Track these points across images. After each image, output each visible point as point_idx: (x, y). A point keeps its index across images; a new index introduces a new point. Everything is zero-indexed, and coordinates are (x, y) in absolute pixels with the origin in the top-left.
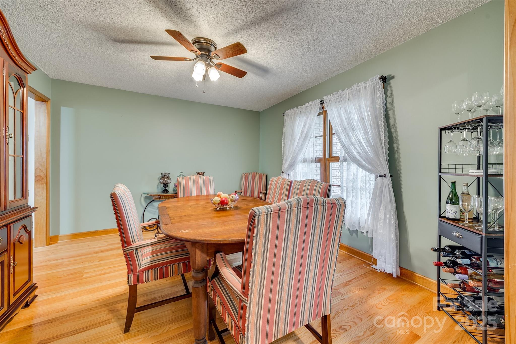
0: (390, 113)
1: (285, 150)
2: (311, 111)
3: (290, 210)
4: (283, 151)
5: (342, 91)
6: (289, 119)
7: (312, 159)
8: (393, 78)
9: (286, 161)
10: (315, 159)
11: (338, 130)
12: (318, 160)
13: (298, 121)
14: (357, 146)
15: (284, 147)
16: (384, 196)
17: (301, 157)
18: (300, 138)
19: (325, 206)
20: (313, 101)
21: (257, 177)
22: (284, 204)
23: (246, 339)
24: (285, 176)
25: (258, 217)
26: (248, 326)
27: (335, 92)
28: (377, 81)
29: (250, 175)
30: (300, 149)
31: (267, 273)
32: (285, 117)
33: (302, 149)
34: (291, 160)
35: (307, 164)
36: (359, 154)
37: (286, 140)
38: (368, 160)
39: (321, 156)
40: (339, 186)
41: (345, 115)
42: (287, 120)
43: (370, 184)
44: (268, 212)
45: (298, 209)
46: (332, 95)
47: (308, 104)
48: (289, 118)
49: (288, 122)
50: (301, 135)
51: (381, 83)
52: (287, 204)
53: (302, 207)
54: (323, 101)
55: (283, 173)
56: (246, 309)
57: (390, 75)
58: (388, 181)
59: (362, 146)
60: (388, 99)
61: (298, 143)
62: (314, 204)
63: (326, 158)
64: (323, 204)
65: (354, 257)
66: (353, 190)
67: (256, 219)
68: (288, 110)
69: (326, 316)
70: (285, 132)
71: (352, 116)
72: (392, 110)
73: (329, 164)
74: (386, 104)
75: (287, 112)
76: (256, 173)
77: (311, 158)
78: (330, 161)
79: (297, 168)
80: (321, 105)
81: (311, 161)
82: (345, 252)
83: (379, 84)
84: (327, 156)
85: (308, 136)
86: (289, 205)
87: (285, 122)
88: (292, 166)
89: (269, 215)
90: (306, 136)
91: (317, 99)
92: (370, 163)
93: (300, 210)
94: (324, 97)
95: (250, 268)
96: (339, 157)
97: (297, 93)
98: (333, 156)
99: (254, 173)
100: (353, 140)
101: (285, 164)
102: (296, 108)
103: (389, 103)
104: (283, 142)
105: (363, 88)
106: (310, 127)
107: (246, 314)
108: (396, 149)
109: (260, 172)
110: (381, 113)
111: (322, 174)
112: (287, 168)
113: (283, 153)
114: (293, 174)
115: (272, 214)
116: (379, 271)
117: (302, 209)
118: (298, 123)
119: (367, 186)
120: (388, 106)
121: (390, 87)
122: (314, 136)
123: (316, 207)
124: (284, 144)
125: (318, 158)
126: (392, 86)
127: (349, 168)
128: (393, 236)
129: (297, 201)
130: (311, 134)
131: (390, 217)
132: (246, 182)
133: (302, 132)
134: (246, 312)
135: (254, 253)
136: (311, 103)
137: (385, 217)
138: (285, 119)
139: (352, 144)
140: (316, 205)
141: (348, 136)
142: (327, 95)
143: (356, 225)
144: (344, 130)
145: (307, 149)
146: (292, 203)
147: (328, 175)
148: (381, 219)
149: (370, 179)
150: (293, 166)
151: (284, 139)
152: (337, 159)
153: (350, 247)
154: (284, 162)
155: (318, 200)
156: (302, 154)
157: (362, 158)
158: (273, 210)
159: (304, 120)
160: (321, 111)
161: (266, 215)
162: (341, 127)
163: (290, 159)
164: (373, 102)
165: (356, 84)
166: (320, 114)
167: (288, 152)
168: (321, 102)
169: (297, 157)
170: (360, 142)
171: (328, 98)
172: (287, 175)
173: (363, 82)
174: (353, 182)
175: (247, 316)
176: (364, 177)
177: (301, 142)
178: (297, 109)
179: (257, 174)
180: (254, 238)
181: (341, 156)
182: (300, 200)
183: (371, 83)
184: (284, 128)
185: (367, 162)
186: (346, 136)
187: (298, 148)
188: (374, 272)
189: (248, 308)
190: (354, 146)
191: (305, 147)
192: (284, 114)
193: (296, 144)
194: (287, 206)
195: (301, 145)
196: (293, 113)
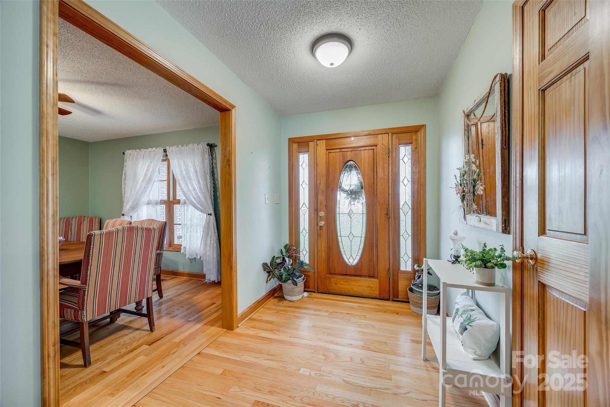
0: (215, 170)
1: (126, 191)
2: (154, 156)
3: (118, 233)
4: (123, 192)
5: (182, 146)
6: (130, 160)
7: (156, 202)
8: (216, 146)
9: (127, 203)
10: (159, 201)
11: (178, 178)
12: (162, 202)
13: (141, 163)
14: (193, 192)
15: (124, 188)
16: (210, 228)
17: (145, 199)
18: (143, 181)
19: (143, 230)
20: (157, 148)
21: (85, 222)
22: (113, 230)
23: (85, 311)
24: (127, 218)
25: (94, 236)
26: (86, 304)
27: (176, 145)
28: (205, 146)
29: (74, 219)
30: (144, 192)
31: (101, 270)
32: (125, 156)
33: (146, 192)
34: (133, 202)
35: (151, 206)
36: (195, 198)
37: (127, 181)
38: (200, 203)
39: (166, 198)
40: (180, 224)
41: (184, 166)
42: (127, 160)
43: (203, 221)
44: (101, 233)
45: (123, 232)
46: (173, 147)
47: (151, 149)
48: (130, 158)
49: (129, 163)
50: (144, 178)
51: (208, 148)
52: (115, 229)
53: (126, 231)
54: (166, 150)
55: (123, 215)
56: (85, 292)
57: (215, 144)
58: (213, 218)
59: (196, 193)
60: (213, 160)
61: (141, 186)
62: (135, 229)
63: (171, 200)
64: (142, 229)
65: (193, 279)
66: (191, 227)
67: (93, 237)
68: (129, 150)
69: (149, 298)
70: (126, 173)
71: (189, 168)
72: (216, 169)
73: (173, 206)
74: (212, 164)
75: (128, 152)
76: (84, 217)
77: (156, 200)
78: (174, 203)
79: (140, 210)
80: (164, 154)
81: (156, 203)
82: (186, 278)
83: (206, 149)
84: (171, 199)
85: (151, 180)
86: (117, 229)
87: (126, 162)
88: (134, 208)
89: (102, 235)
90: (150, 180)
91: (160, 147)
92: (202, 206)
93: (125, 233)
94: (167, 147)
95: (88, 266)
96: (180, 200)
97: (139, 134)
98: (177, 199)
99: (80, 217)
100: (190, 187)
101: (126, 206)
102: (138, 150)
103: (215, 163)
104: (123, 182)
105: (197, 148)
106: (154, 171)
107: (85, 295)
108: (218, 196)
109: (90, 216)
110: (208, 170)
111: (167, 215)
112: (129, 210)
113: (123, 194)
114: (136, 216)
115: (104, 235)
116: (208, 283)
117: (126, 232)
118: (142, 166)
119: (201, 222)
120: (214, 165)
121: (215, 152)
122: (158, 180)
123: (137, 231)
124: (125, 184)
125: (162, 200)
126: (216, 151)
127: (188, 209)
128: (215, 255)
129: (122, 228)
130: (156, 177)
131: (214, 242)
132: (67, 229)
133: (146, 175)
134: (85, 294)
135: (91, 257)
136: (154, 149)
137: (211, 242)
138: (125, 158)
139: (189, 190)
140: (136, 230)
141: (186, 184)
142: (170, 146)
143: (194, 254)
144: (183, 178)
145: (151, 192)
146: (119, 229)
147: (172, 215)
148: (208, 245)
149: (203, 217)
150: (136, 208)
151: (125, 179)
152: (178, 202)
153: (190, 273)
154: (125, 204)
155: (138, 227)
156: (145, 196)
157: (197, 202)
158: (104, 232)
159: (147, 164)
160: (165, 158)
161: (99, 235)
162: (181, 176)
163: (132, 200)
164: (203, 161)
165: (192, 144)
166: (163, 160)
167: (129, 193)
168: (164, 150)
169: (140, 199)
170: (194, 189)
171: (170, 149)
172: (130, 217)
173: (197, 144)
174: (191, 221)
175: (86, 296)
176: (199, 216)
177: (144, 185)
178: (139, 152)
179: (86, 218)
180: (91, 248)
181: (182, 200)
182: (124, 227)
183: (201, 146)
184: (124, 168)
185: (200, 205)
186: (185, 184)
187: (141, 190)
188: (205, 284)
189: (86, 292)
190: (191, 192)
191: (149, 189)
192: (124, 153)
193: (138, 186)
194: (115, 230)
195: (145, 188)
196: (136, 155)
